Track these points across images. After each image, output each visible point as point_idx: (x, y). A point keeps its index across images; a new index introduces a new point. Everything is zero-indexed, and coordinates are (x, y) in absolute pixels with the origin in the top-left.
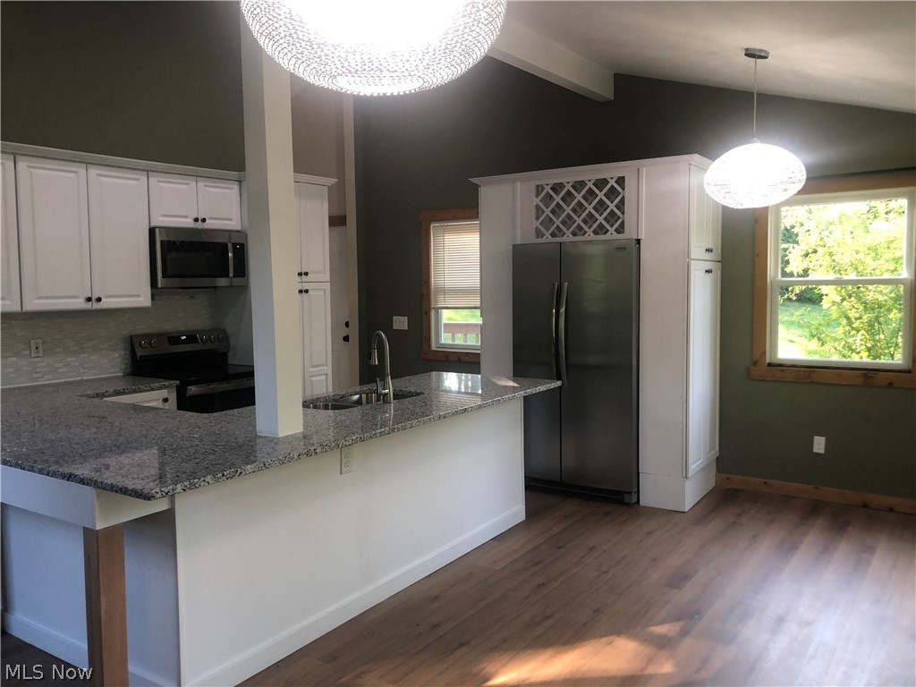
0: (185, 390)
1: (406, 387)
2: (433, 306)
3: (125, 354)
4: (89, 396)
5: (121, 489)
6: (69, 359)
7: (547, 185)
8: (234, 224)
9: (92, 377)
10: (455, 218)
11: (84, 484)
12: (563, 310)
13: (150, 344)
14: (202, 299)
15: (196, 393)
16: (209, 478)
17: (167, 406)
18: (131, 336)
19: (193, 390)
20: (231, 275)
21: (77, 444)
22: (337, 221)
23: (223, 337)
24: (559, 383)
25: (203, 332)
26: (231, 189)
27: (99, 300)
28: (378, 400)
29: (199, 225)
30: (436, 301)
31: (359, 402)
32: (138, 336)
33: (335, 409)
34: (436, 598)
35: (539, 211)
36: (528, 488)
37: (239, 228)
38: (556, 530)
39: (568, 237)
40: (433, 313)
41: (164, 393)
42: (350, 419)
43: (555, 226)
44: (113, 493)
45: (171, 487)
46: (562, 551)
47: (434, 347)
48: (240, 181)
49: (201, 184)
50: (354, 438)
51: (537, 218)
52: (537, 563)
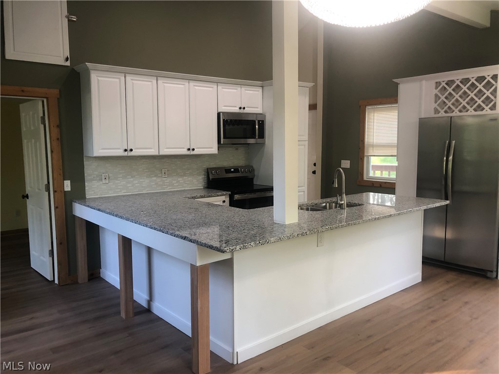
0: (233, 197)
1: (352, 201)
2: (366, 154)
3: (204, 178)
4: (189, 198)
5: (210, 246)
6: (179, 179)
7: (443, 82)
8: (259, 110)
9: (189, 189)
10: (381, 104)
11: (192, 242)
12: (451, 158)
13: (217, 172)
14: (241, 150)
15: (239, 198)
16: (252, 244)
17: (224, 204)
18: (207, 169)
19: (237, 197)
20: (257, 137)
21: (187, 221)
22: (312, 107)
23: (251, 170)
24: (448, 202)
25: (241, 167)
26: (258, 91)
27: (193, 150)
28: (336, 207)
29: (242, 111)
30: (368, 152)
31: (325, 207)
32: (211, 168)
33: (313, 211)
34: (369, 321)
35: (437, 97)
36: (423, 263)
37: (261, 112)
38: (441, 289)
39: (456, 113)
40: (365, 159)
41: (223, 198)
42: (323, 217)
43: (447, 106)
44: (206, 248)
45: (234, 247)
46: (446, 302)
47: (365, 178)
48: (262, 87)
49: (243, 89)
50: (327, 227)
51: (436, 102)
52: (430, 308)
